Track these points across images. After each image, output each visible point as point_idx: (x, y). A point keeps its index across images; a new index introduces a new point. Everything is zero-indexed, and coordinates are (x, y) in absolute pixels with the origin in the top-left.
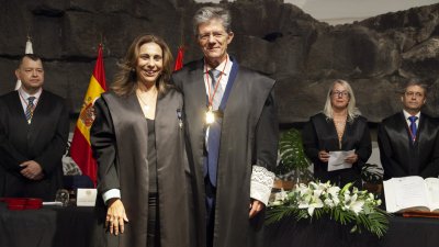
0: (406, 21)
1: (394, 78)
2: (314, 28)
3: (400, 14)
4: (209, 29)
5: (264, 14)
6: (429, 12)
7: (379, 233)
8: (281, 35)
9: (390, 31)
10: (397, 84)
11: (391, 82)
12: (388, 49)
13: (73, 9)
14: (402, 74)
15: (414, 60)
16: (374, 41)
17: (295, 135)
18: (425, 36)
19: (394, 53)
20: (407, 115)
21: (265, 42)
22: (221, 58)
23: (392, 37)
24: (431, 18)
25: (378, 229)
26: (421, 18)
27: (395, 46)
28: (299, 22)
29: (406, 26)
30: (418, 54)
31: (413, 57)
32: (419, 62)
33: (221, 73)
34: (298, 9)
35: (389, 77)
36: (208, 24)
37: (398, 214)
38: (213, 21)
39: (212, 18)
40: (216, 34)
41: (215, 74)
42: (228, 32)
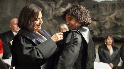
1: (50, 22)
9: (49, 2)
10: (51, 24)
11: (49, 23)
12: (49, 10)
14: (53, 20)
15: (56, 15)
16: (44, 6)
18: (58, 6)
19: (51, 11)
23: (49, 5)
27: (51, 9)
30: (58, 13)
32: (58, 16)
35: (48, 21)
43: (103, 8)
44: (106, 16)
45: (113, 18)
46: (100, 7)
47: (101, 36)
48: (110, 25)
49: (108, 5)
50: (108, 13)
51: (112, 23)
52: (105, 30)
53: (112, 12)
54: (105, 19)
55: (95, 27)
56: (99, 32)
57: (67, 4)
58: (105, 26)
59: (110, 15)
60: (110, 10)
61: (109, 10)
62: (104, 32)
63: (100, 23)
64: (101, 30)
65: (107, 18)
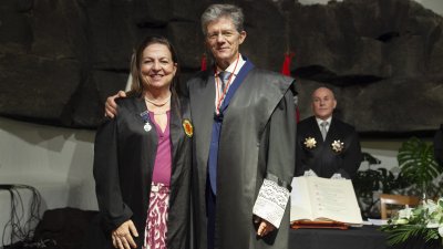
2: (436, 24)
5: (378, 13)
8: (398, 35)
13: (176, 20)
17: (416, 144)
21: (379, 43)
28: (419, 18)
33: (232, 74)
34: (417, 4)
36: (217, 22)
38: (223, 19)
39: (220, 16)
40: (225, 33)
41: (226, 76)
42: (239, 31)
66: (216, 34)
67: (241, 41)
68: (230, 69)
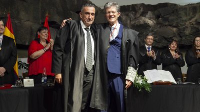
0: (131, 9)
3: (128, 6)
4: (110, 10)
5: (76, 3)
6: (139, 6)
7: (149, 90)
9: (127, 12)
15: (135, 25)
18: (138, 15)
19: (128, 21)
20: (147, 46)
21: (76, 14)
22: (115, 22)
23: (127, 15)
24: (140, 9)
25: (148, 89)
26: (137, 9)
27: (129, 19)
29: (131, 11)
30: (137, 22)
31: (135, 23)
32: (137, 25)
33: (114, 28)
34: (90, 1)
36: (110, 8)
37: (152, 84)
38: (112, 7)
39: (111, 5)
40: (113, 12)
41: (112, 29)
42: (118, 12)
43: (182, 13)
44: (186, 21)
45: (194, 23)
46: (179, 12)
47: (181, 43)
48: (191, 30)
49: (188, 9)
50: (189, 17)
51: (193, 28)
52: (186, 36)
53: (192, 16)
54: (185, 24)
55: (174, 34)
56: (179, 39)
57: (148, 13)
58: (185, 31)
59: (190, 19)
60: (191, 14)
61: (189, 14)
62: (184, 38)
63: (179, 29)
64: (181, 37)
65: (187, 23)
66: (110, 12)
67: (118, 16)
68: (114, 26)
